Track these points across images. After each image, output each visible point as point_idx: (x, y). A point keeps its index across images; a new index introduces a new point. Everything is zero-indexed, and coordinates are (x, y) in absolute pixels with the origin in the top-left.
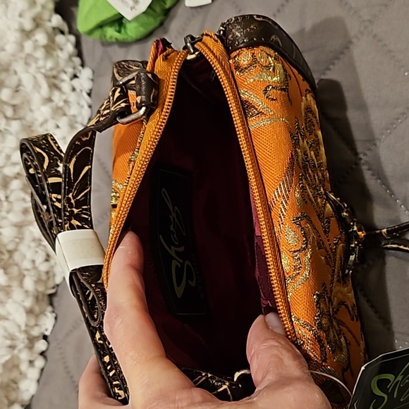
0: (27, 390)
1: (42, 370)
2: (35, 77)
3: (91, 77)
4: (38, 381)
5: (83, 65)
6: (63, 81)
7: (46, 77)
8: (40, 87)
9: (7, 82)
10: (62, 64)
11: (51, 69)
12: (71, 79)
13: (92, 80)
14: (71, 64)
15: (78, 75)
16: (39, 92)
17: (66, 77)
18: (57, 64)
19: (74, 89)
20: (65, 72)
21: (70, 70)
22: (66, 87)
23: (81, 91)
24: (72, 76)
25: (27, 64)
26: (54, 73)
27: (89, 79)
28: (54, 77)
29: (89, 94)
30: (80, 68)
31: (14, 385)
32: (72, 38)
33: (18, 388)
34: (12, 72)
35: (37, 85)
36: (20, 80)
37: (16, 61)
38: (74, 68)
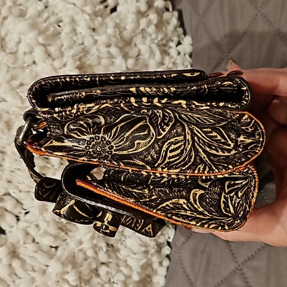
0: (159, 283)
1: (168, 268)
2: (150, 47)
3: (191, 43)
4: (166, 277)
5: (185, 34)
6: (170, 47)
7: (158, 45)
8: (154, 55)
9: (130, 54)
10: (170, 34)
11: (162, 40)
12: (177, 46)
13: (192, 45)
14: (176, 34)
15: (181, 42)
16: (154, 58)
17: (173, 44)
18: (166, 35)
19: (179, 53)
20: (172, 41)
21: (176, 39)
22: (173, 52)
23: (185, 54)
24: (177, 43)
25: (144, 38)
26: (164, 42)
27: (190, 44)
28: (164, 45)
29: (190, 56)
30: (183, 36)
31: (149, 279)
32: (176, 14)
33: (151, 281)
34: (133, 45)
35: (152, 53)
36: (139, 51)
37: (136, 36)
38: (178, 36)
